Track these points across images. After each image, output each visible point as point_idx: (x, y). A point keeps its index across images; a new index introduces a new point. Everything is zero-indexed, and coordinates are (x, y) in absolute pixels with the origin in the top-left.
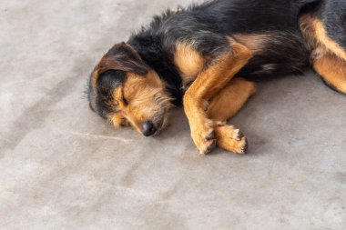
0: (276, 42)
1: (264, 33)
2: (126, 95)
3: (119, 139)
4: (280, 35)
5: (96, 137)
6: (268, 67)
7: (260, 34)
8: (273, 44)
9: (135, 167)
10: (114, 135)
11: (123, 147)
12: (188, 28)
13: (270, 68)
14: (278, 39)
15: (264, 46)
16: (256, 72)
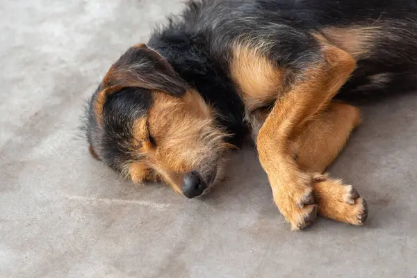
0: (392, 37)
1: (371, 23)
2: (155, 130)
3: (146, 203)
4: (396, 25)
5: (107, 201)
6: (379, 79)
7: (365, 25)
8: (387, 40)
9: (180, 249)
10: (138, 198)
11: (155, 217)
12: (249, 20)
13: (383, 80)
14: (394, 32)
15: (372, 45)
16: (361, 88)
